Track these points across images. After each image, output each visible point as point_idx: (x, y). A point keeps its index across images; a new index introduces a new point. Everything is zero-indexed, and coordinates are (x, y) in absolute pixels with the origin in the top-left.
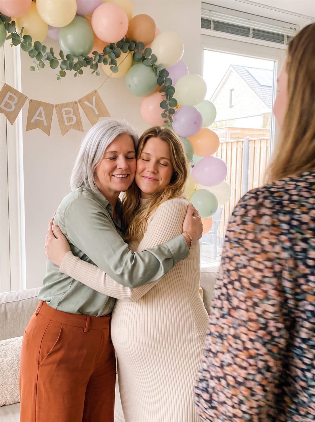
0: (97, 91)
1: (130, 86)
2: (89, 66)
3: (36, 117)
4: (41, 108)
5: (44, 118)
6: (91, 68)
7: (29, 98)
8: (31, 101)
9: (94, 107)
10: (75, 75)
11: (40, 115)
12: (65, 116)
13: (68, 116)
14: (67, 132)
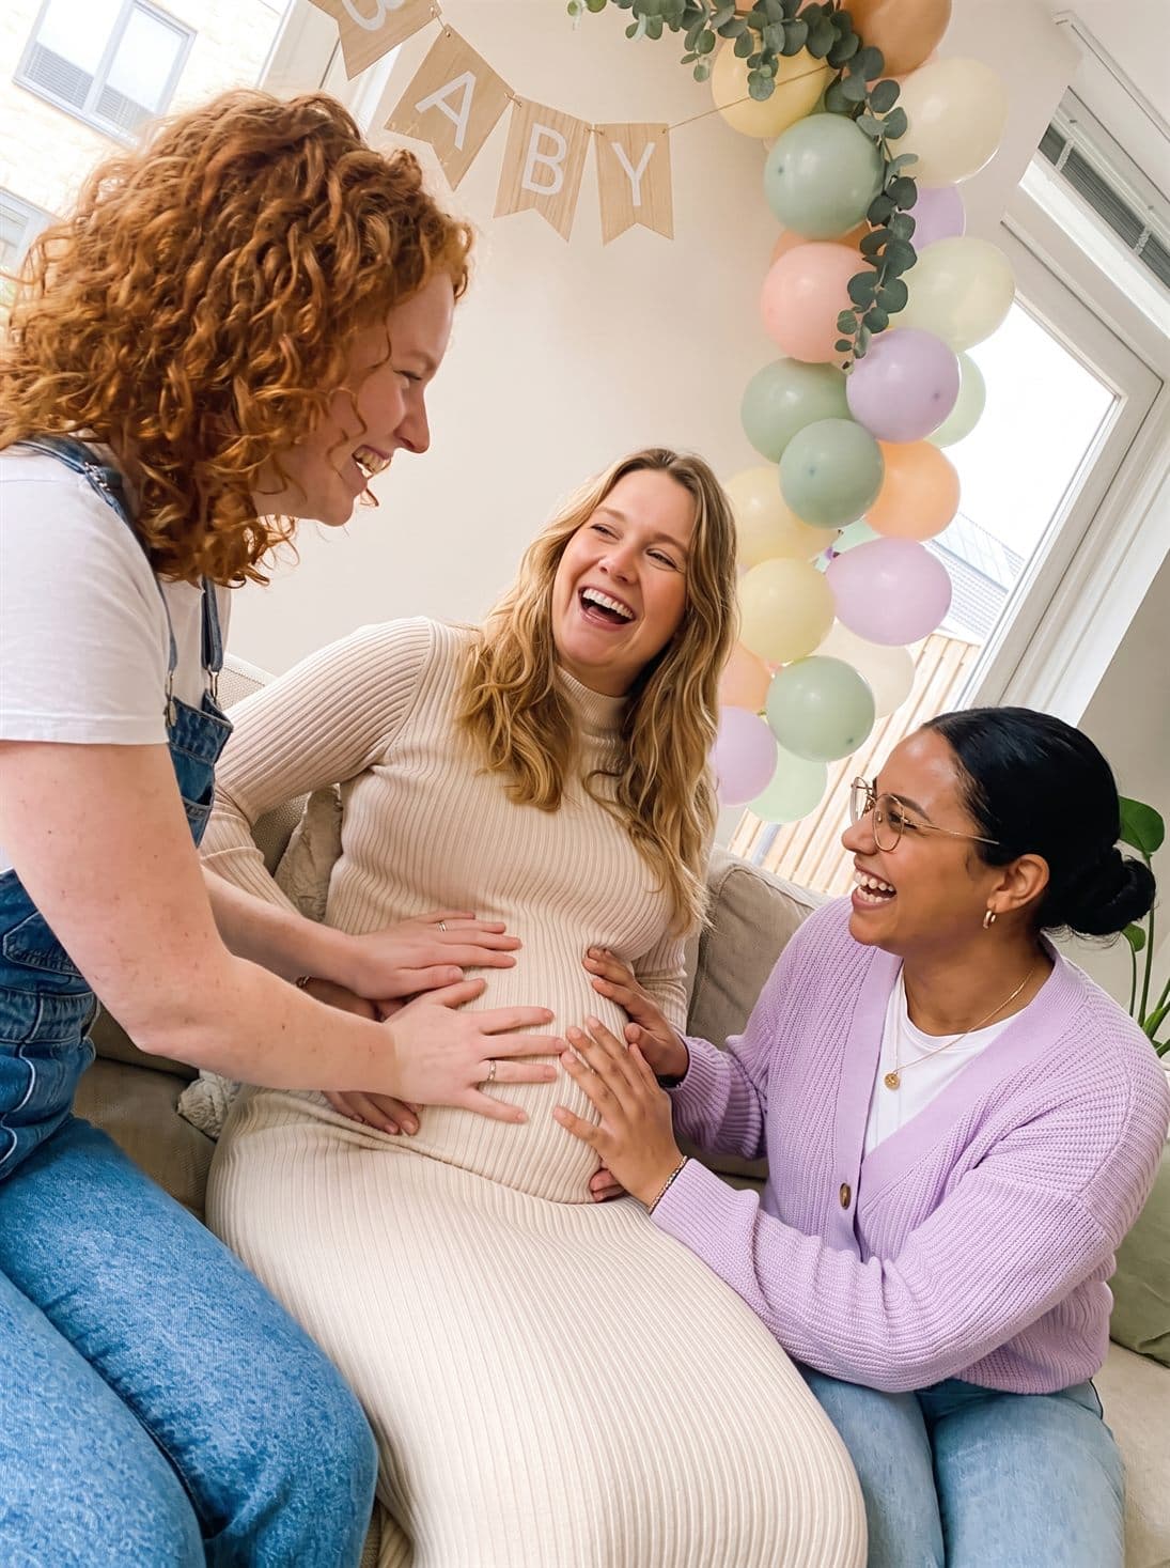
0: (670, 132)
1: (781, 171)
2: (683, 33)
3: (436, 99)
4: (469, 79)
5: (461, 120)
6: (689, 45)
7: (445, 19)
8: (449, 33)
9: (635, 177)
10: (630, 32)
11: (454, 101)
12: (533, 155)
13: (543, 159)
14: (516, 211)
